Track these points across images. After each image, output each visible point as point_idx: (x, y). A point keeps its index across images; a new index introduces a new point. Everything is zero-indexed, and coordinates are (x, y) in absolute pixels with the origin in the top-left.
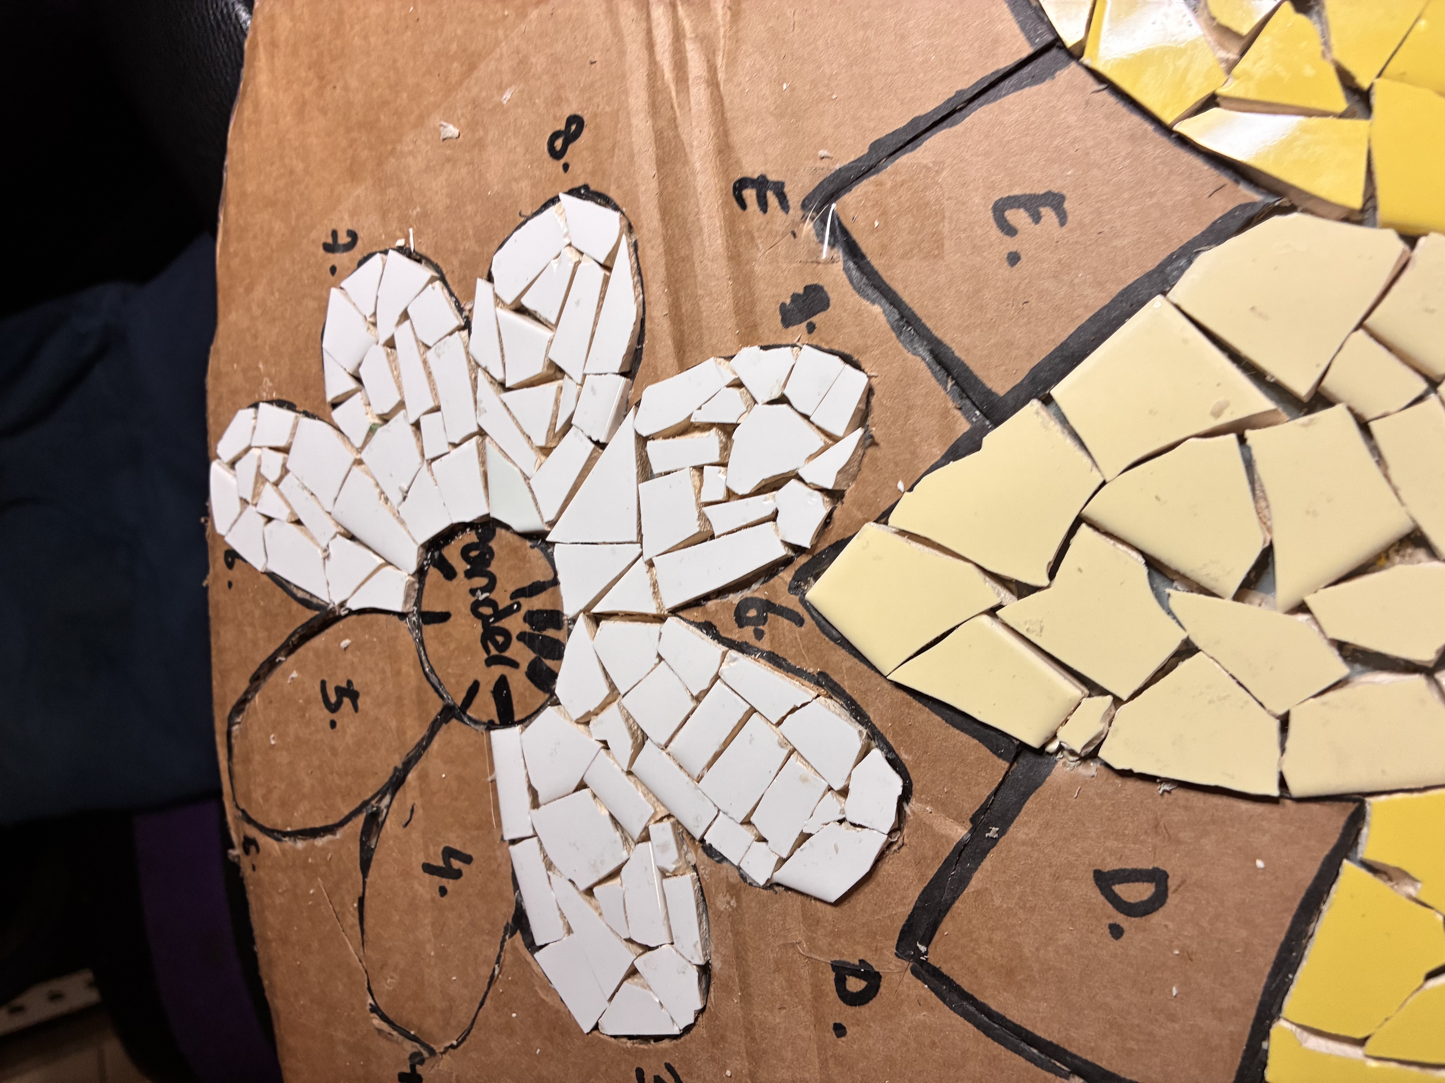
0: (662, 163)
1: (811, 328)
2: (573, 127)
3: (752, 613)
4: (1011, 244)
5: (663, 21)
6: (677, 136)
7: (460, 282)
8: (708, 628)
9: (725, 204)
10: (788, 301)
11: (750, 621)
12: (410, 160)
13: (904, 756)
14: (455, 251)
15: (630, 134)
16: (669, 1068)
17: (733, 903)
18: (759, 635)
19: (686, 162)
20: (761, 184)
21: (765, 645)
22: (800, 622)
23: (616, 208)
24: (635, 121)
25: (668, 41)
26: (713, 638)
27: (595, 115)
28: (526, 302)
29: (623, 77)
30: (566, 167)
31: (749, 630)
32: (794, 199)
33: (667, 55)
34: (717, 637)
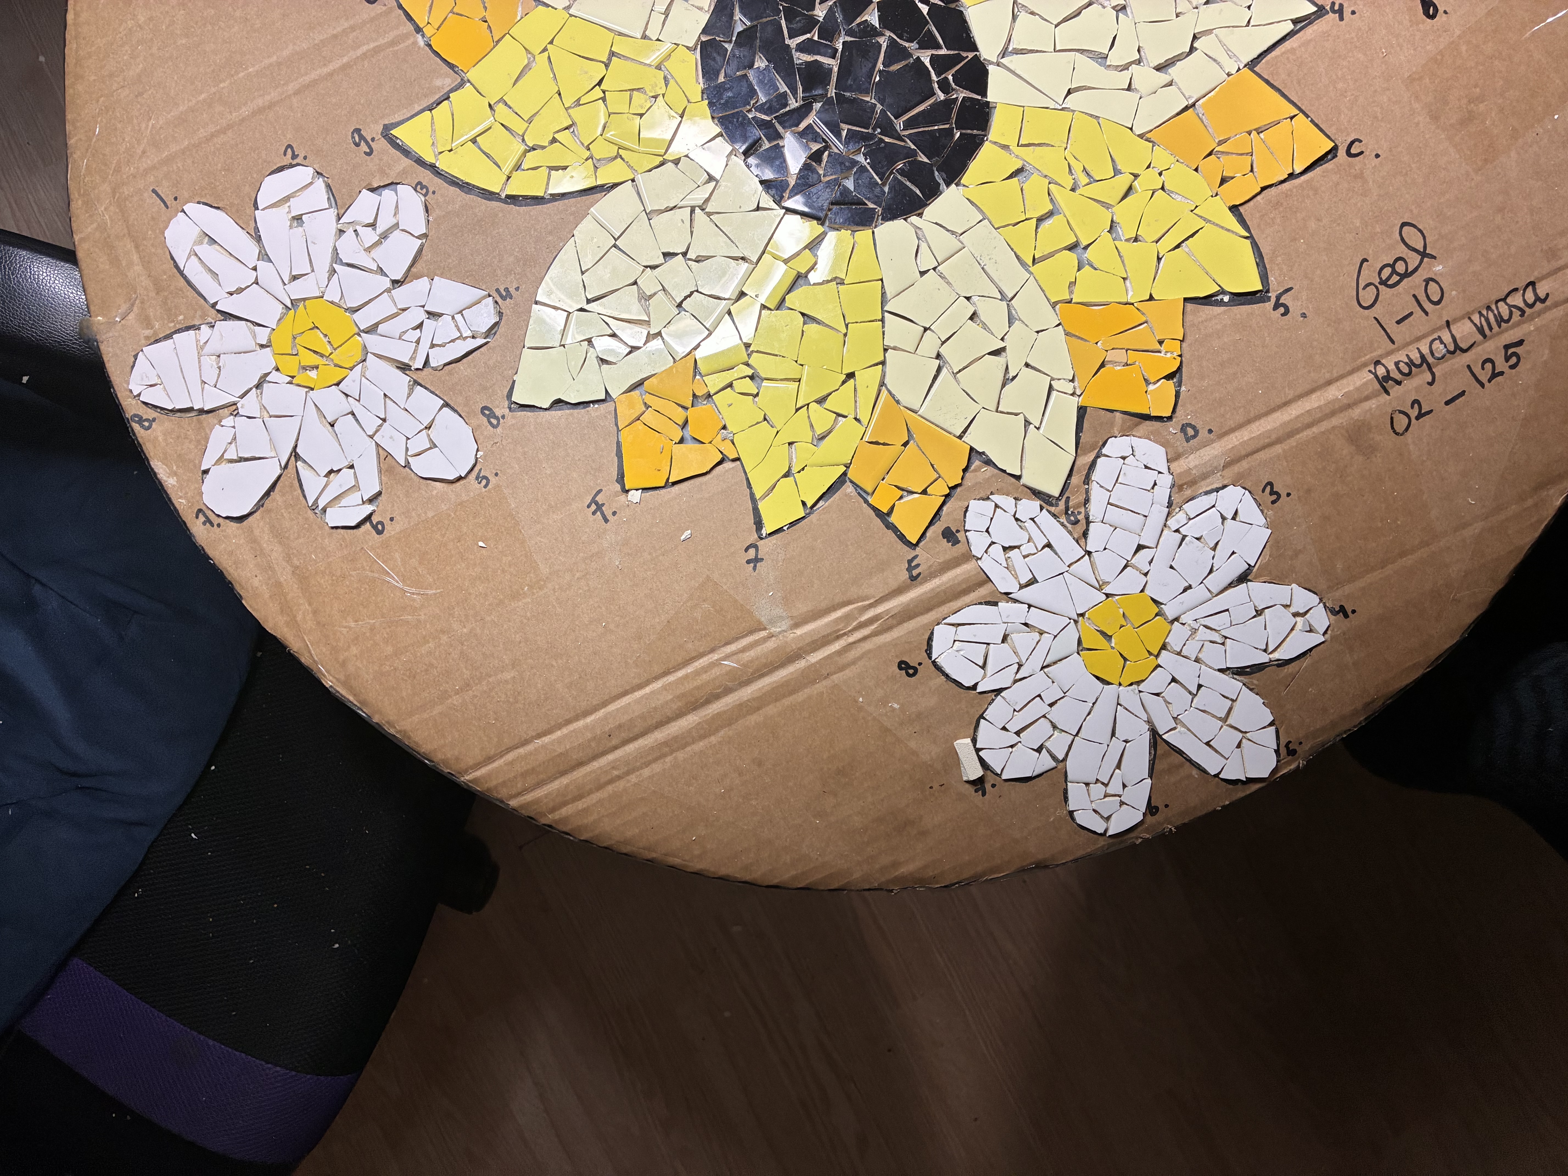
0: (910, 618)
1: (958, 531)
2: (903, 666)
3: (1072, 518)
5: (855, 635)
6: (899, 612)
7: (981, 705)
8: (1085, 534)
9: (921, 584)
10: (950, 544)
11: (1076, 518)
12: (933, 753)
13: (1101, 443)
14: (968, 712)
15: (901, 636)
16: (1263, 491)
17: (1185, 487)
18: (1079, 513)
19: (908, 605)
20: (910, 569)
21: (1082, 510)
22: (1068, 498)
23: (932, 633)
24: (895, 636)
25: (862, 631)
26: (1088, 530)
27: (897, 656)
28: (981, 663)
29: (879, 647)
30: (920, 664)
31: (1079, 517)
32: (913, 554)
33: (867, 629)
34: (1087, 529)
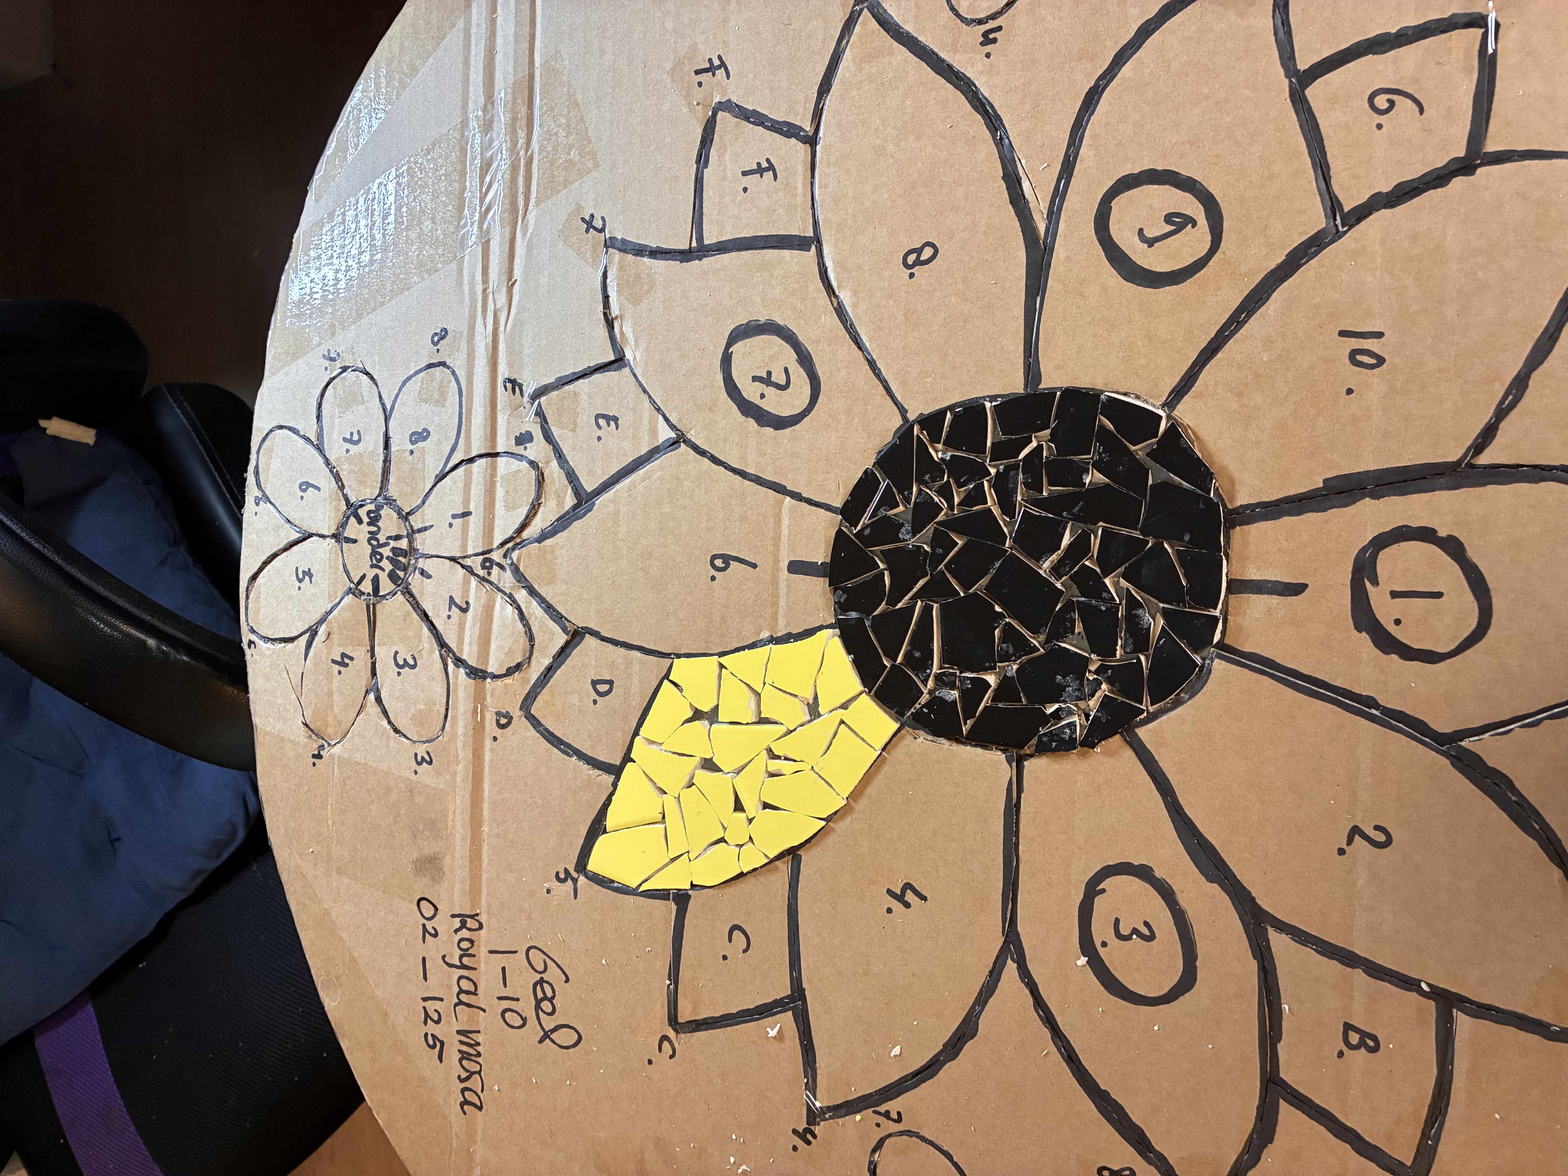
1: (526, 448)
2: (443, 333)
3: (488, 564)
4: (599, 433)
10: (518, 435)
11: (486, 568)
18: (489, 574)
20: (514, 382)
27: (451, 330)
30: (438, 351)
32: (525, 393)
